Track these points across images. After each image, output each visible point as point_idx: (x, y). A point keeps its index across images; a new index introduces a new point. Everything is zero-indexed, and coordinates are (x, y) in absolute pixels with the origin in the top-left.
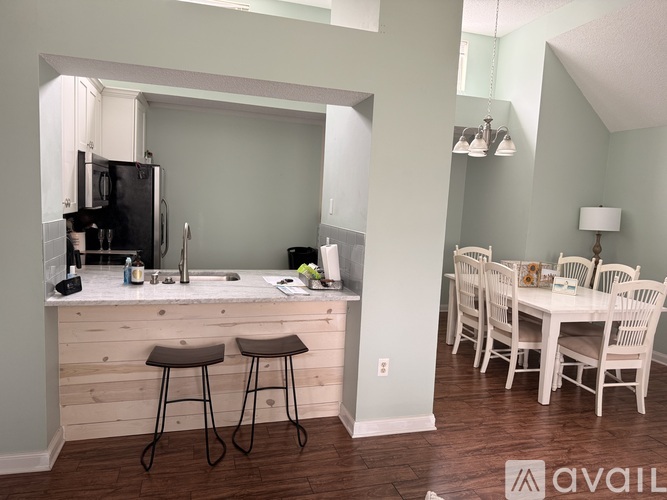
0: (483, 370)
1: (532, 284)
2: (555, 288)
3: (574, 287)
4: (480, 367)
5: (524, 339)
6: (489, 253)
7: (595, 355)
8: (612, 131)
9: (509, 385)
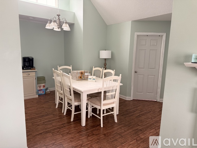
0: (65, 114)
1: (82, 79)
2: (89, 80)
3: (94, 79)
4: (64, 113)
5: (76, 101)
6: (70, 68)
7: (100, 105)
8: (108, 24)
9: (72, 120)
